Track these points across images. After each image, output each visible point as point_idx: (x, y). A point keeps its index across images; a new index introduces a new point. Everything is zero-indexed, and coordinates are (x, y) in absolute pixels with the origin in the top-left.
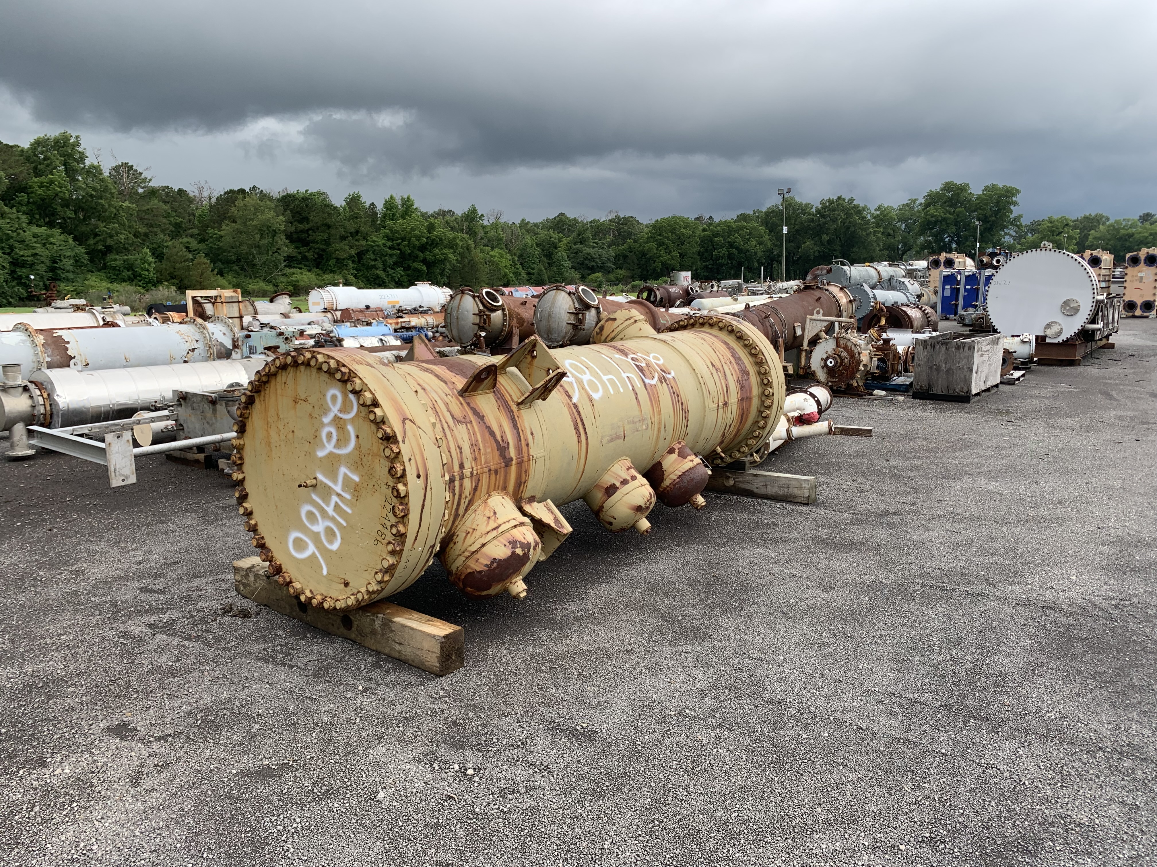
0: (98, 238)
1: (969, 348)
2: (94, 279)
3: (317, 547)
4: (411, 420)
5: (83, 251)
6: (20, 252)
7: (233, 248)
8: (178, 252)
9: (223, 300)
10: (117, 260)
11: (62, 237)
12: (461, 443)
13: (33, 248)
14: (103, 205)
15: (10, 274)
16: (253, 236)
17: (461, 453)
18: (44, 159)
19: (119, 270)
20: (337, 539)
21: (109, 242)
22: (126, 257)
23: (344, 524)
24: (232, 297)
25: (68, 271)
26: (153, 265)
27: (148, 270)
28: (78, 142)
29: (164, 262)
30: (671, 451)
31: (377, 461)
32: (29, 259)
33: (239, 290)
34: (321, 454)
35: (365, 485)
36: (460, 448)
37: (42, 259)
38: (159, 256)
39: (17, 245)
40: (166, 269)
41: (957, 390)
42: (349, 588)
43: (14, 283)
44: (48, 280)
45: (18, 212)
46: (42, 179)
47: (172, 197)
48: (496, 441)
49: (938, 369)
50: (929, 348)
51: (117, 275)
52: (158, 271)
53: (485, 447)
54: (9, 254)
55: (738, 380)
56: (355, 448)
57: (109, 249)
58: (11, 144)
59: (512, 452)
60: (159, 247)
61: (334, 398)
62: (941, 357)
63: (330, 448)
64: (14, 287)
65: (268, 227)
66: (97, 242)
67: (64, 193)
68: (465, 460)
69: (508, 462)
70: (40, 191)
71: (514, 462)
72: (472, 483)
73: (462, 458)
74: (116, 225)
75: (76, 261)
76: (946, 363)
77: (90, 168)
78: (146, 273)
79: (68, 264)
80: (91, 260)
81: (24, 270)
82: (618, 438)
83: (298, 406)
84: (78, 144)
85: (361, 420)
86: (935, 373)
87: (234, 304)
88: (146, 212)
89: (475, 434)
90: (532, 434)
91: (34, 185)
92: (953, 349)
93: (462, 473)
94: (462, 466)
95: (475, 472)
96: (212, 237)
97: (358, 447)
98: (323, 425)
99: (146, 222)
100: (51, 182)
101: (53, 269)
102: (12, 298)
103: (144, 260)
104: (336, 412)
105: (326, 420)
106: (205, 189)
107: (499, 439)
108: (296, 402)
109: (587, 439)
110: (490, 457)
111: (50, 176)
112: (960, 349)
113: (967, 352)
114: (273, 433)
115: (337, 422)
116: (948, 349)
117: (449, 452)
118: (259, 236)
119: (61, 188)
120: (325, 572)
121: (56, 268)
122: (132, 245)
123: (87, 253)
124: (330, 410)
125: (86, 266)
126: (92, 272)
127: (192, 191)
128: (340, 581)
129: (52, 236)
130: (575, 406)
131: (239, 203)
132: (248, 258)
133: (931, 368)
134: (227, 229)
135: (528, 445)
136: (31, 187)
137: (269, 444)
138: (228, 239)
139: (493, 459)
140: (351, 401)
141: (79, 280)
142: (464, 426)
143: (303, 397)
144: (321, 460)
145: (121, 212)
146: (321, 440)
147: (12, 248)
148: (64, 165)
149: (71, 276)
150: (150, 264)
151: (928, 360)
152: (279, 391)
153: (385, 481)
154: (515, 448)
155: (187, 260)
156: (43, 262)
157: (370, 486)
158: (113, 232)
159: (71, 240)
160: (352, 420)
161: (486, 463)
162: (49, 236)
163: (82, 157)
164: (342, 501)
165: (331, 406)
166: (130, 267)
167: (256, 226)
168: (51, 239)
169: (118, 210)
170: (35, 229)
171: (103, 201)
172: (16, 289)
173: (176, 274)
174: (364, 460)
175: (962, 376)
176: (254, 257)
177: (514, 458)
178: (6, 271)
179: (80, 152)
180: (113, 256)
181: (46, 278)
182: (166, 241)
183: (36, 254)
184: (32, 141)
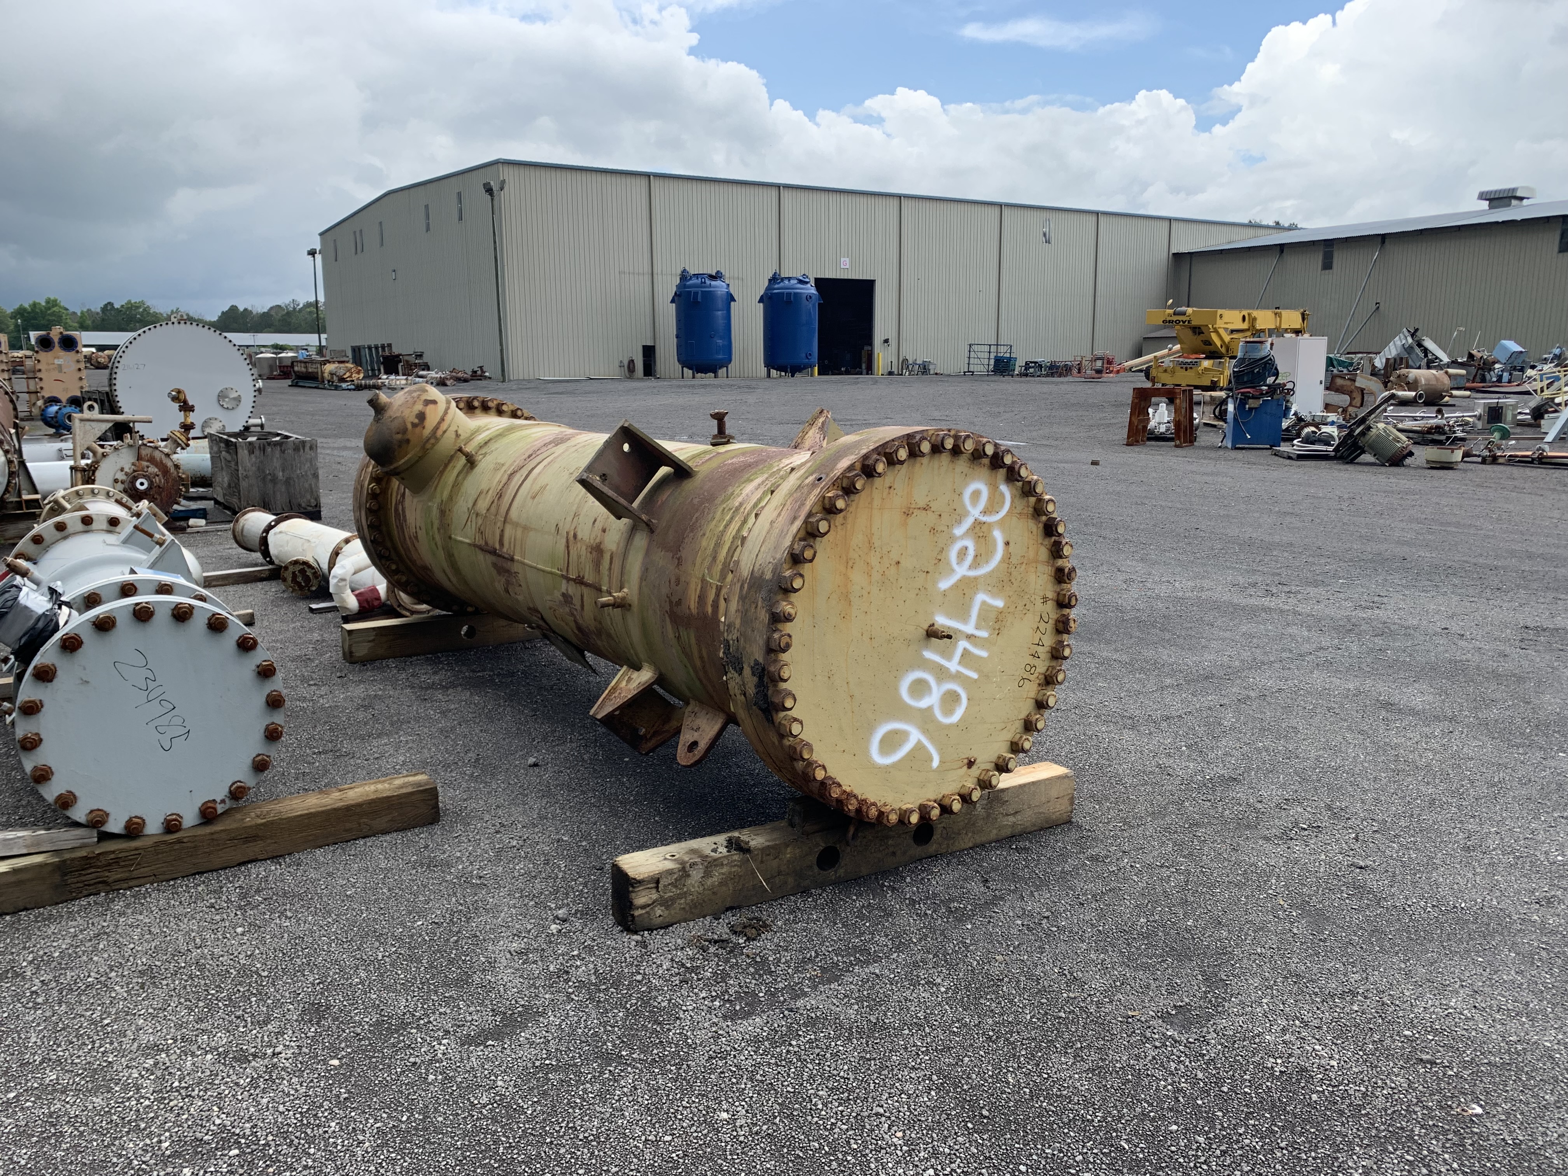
1: (311, 448)
3: (925, 731)
20: (960, 704)
23: (974, 675)
31: (1033, 570)
34: (944, 585)
35: (1012, 609)
41: (303, 505)
42: (974, 767)
49: (274, 480)
50: (257, 452)
56: (1003, 561)
61: (976, 494)
62: (276, 463)
63: (962, 571)
76: (283, 471)
83: (911, 520)
85: (1015, 519)
86: (270, 485)
92: (290, 451)
97: (1007, 557)
98: (953, 539)
104: (977, 516)
105: (958, 531)
108: (907, 514)
112: (299, 450)
113: (309, 454)
114: (857, 577)
115: (979, 531)
116: (283, 452)
120: (935, 763)
124: (967, 513)
128: (960, 764)
133: (264, 479)
137: (846, 597)
140: (1002, 495)
143: (922, 504)
144: (945, 594)
146: (948, 564)
151: (259, 468)
152: (877, 502)
153: (1042, 594)
157: (1020, 608)
160: (1001, 522)
164: (975, 645)
165: (970, 508)
174: (1015, 573)
175: (307, 485)
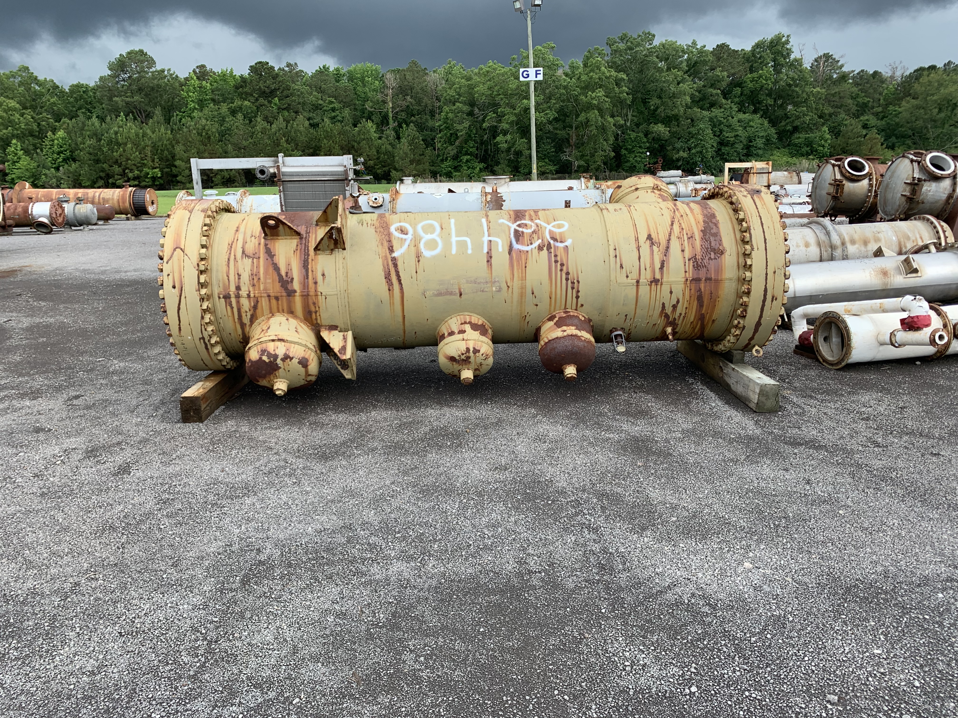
0: (788, 120)
2: (778, 154)
4: (181, 249)
5: (774, 131)
6: (728, 135)
7: (908, 123)
8: (853, 129)
9: (755, 171)
10: (800, 138)
11: (759, 121)
12: (241, 271)
13: (736, 131)
14: (797, 92)
15: (716, 152)
16: (931, 110)
17: (239, 279)
18: (760, 58)
19: (800, 147)
21: (797, 123)
22: (807, 135)
24: (763, 168)
25: (760, 149)
26: (829, 141)
27: (823, 146)
28: (788, 40)
29: (839, 138)
30: (551, 319)
32: (732, 139)
33: (770, 163)
36: (239, 275)
37: (742, 139)
38: (835, 132)
39: (725, 129)
40: (839, 145)
43: (718, 159)
44: (743, 156)
45: (731, 102)
46: (755, 75)
47: (866, 79)
48: (280, 275)
51: (798, 151)
52: (832, 146)
53: (265, 278)
54: (719, 136)
55: (693, 258)
57: (796, 129)
58: (736, 49)
59: (296, 285)
60: (839, 125)
64: (718, 161)
65: (949, 101)
66: (787, 124)
67: (769, 85)
68: (242, 285)
69: (291, 293)
70: (751, 85)
71: (297, 294)
72: (250, 302)
73: (239, 282)
74: (805, 108)
75: (768, 140)
77: (793, 61)
78: (822, 148)
79: (760, 142)
80: (780, 139)
81: (727, 148)
82: (451, 294)
84: (787, 42)
87: (764, 175)
88: (833, 95)
89: (258, 267)
90: (323, 275)
91: (748, 80)
93: (238, 293)
94: (238, 288)
95: (252, 295)
96: (891, 113)
99: (832, 103)
100: (761, 76)
101: (748, 147)
102: (715, 170)
103: (822, 138)
106: (899, 68)
107: (283, 273)
109: (401, 289)
110: (270, 286)
111: (761, 72)
117: (228, 276)
118: (937, 110)
119: (766, 80)
121: (750, 146)
122: (814, 124)
123: (776, 133)
125: (775, 144)
126: (779, 148)
127: (886, 72)
129: (752, 120)
130: (394, 259)
131: (924, 79)
132: (922, 132)
134: (906, 105)
135: (316, 283)
136: (745, 82)
138: (906, 115)
139: (276, 289)
141: (766, 155)
142: (250, 260)
145: (811, 97)
147: (721, 131)
148: (774, 61)
149: (760, 152)
150: (826, 141)
154: (300, 283)
155: (860, 136)
156: (741, 142)
158: (801, 114)
159: (766, 123)
161: (265, 289)
162: (750, 121)
163: (789, 52)
166: (809, 143)
167: (936, 101)
168: (751, 124)
169: (809, 96)
170: (741, 116)
171: (797, 89)
172: (718, 163)
173: (847, 148)
176: (928, 131)
177: (298, 291)
178: (714, 149)
179: (787, 49)
180: (797, 135)
181: (741, 154)
182: (846, 120)
183: (737, 135)
184: (753, 44)
